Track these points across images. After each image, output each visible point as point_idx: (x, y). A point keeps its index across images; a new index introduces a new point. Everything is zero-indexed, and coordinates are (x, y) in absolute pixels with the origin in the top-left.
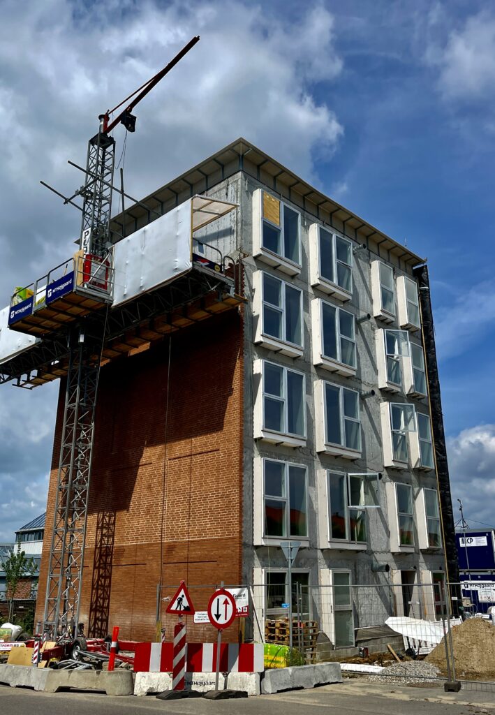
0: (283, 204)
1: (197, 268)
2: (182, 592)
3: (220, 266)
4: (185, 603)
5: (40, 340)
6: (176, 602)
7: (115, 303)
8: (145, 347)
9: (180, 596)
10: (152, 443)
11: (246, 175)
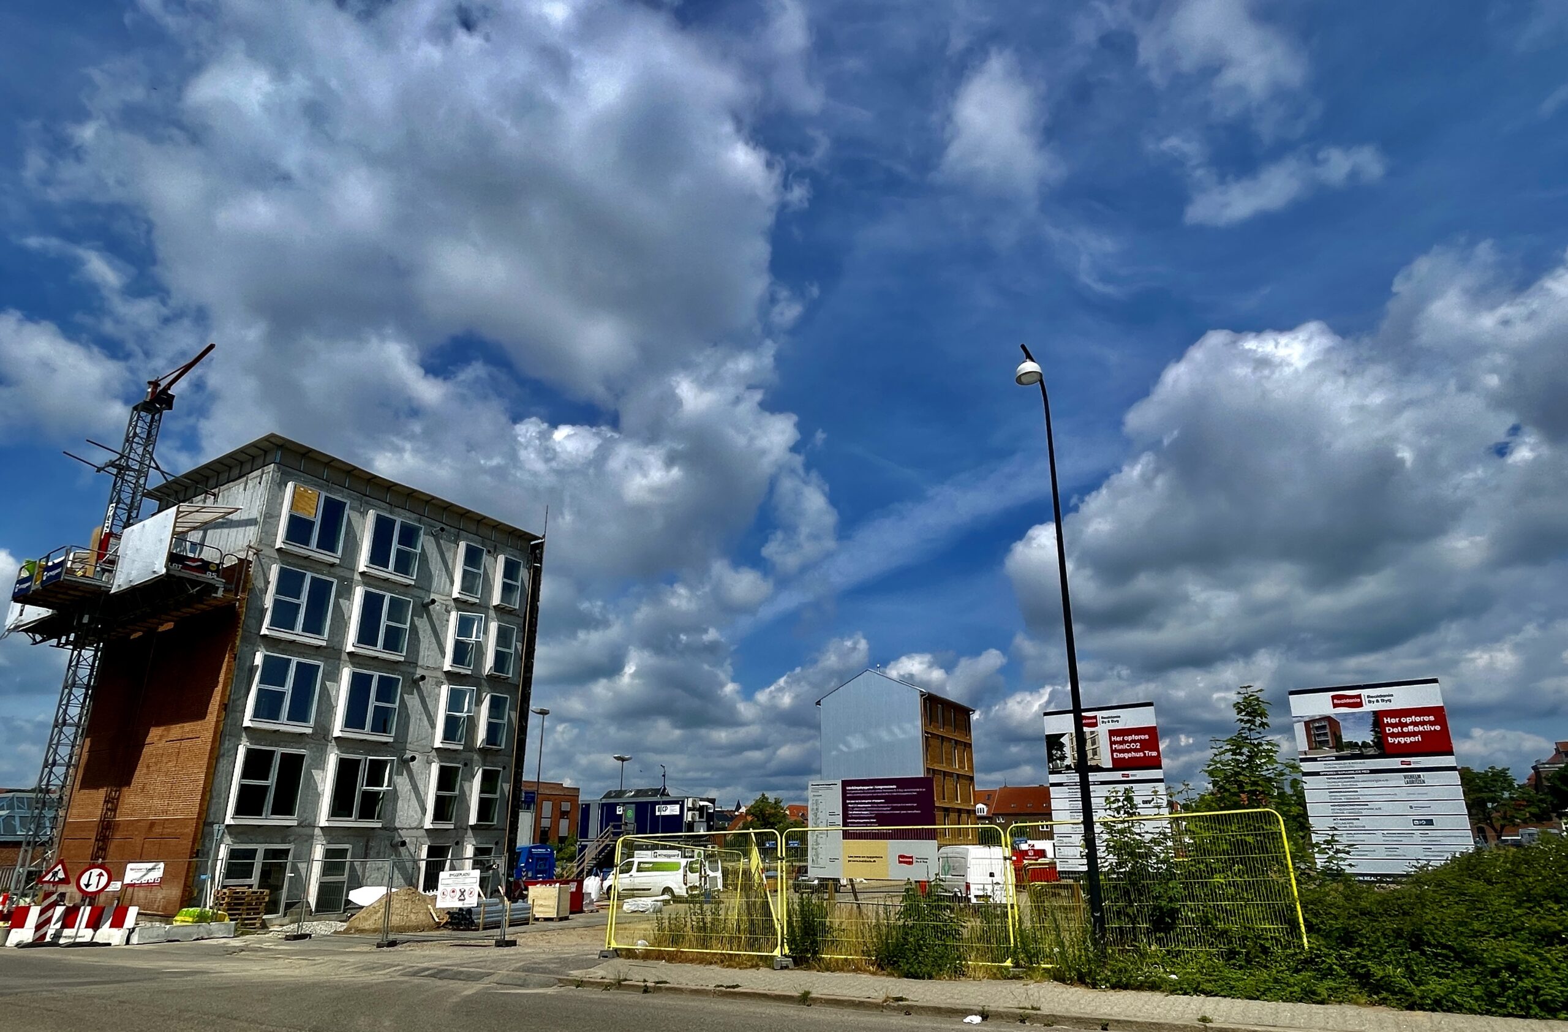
0: (323, 494)
1: (172, 572)
2: (60, 867)
3: (218, 565)
4: (61, 875)
5: (55, 612)
6: (51, 874)
7: (112, 591)
8: (170, 625)
9: (56, 869)
10: (158, 724)
11: (280, 465)
